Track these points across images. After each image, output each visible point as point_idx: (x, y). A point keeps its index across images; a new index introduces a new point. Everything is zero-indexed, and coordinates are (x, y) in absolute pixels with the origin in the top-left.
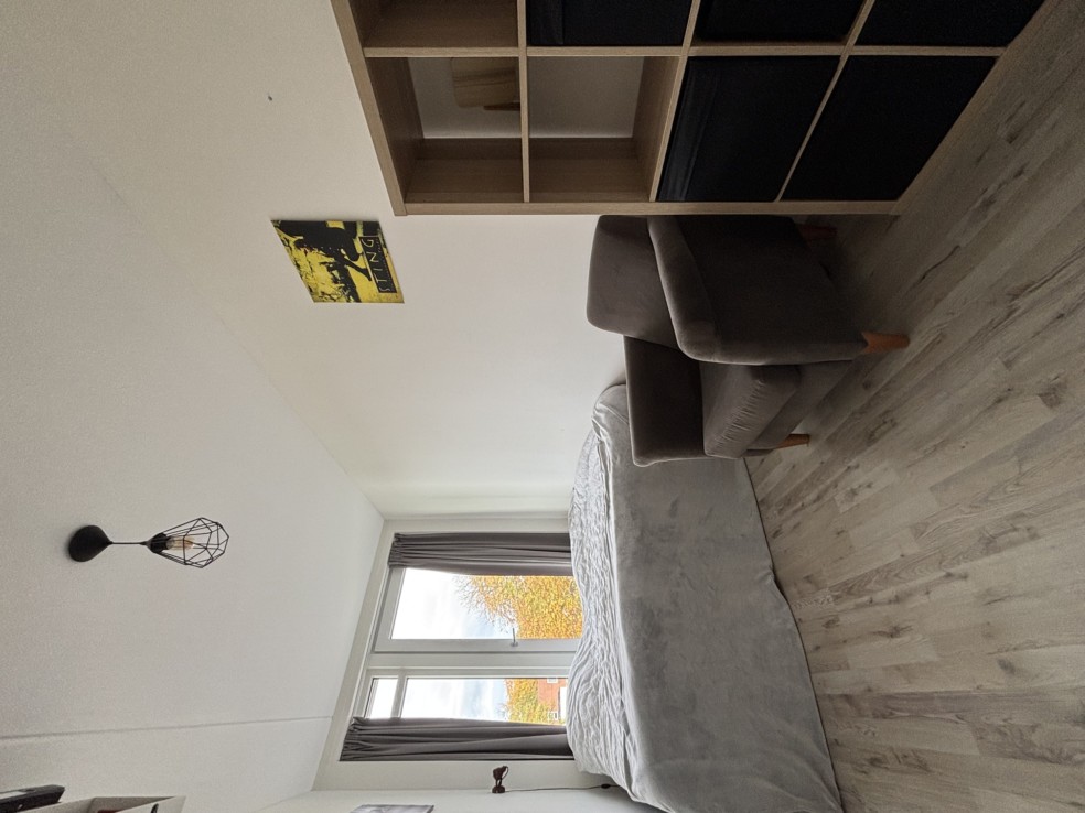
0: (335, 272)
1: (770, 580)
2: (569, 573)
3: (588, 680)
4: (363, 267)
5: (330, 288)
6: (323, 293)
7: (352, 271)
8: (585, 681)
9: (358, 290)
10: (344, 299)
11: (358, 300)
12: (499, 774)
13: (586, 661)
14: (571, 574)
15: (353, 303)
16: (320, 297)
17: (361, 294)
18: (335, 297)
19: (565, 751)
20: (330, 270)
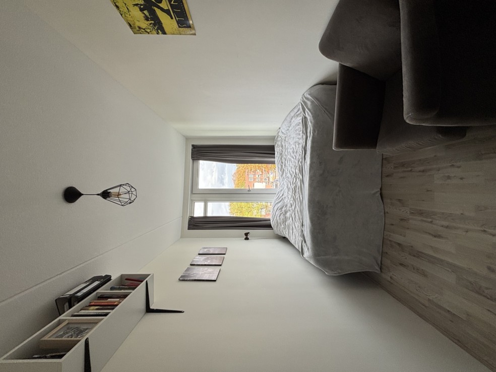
0: (146, 12)
1: (378, 194)
2: (273, 163)
3: (281, 209)
4: (166, 8)
5: (144, 24)
6: (139, 28)
7: (158, 12)
8: (280, 209)
9: (164, 25)
10: (155, 32)
11: (164, 33)
12: (246, 234)
13: (281, 201)
15: (161, 36)
16: (139, 30)
17: (166, 29)
18: (149, 31)
19: (269, 226)
20: (142, 10)
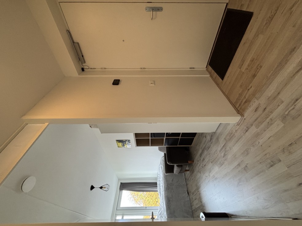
14: (157, 192)
